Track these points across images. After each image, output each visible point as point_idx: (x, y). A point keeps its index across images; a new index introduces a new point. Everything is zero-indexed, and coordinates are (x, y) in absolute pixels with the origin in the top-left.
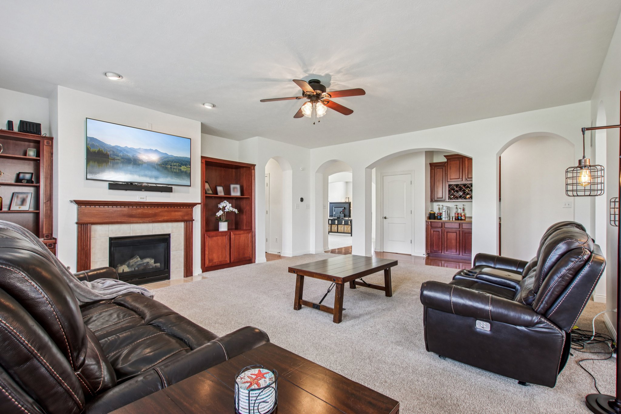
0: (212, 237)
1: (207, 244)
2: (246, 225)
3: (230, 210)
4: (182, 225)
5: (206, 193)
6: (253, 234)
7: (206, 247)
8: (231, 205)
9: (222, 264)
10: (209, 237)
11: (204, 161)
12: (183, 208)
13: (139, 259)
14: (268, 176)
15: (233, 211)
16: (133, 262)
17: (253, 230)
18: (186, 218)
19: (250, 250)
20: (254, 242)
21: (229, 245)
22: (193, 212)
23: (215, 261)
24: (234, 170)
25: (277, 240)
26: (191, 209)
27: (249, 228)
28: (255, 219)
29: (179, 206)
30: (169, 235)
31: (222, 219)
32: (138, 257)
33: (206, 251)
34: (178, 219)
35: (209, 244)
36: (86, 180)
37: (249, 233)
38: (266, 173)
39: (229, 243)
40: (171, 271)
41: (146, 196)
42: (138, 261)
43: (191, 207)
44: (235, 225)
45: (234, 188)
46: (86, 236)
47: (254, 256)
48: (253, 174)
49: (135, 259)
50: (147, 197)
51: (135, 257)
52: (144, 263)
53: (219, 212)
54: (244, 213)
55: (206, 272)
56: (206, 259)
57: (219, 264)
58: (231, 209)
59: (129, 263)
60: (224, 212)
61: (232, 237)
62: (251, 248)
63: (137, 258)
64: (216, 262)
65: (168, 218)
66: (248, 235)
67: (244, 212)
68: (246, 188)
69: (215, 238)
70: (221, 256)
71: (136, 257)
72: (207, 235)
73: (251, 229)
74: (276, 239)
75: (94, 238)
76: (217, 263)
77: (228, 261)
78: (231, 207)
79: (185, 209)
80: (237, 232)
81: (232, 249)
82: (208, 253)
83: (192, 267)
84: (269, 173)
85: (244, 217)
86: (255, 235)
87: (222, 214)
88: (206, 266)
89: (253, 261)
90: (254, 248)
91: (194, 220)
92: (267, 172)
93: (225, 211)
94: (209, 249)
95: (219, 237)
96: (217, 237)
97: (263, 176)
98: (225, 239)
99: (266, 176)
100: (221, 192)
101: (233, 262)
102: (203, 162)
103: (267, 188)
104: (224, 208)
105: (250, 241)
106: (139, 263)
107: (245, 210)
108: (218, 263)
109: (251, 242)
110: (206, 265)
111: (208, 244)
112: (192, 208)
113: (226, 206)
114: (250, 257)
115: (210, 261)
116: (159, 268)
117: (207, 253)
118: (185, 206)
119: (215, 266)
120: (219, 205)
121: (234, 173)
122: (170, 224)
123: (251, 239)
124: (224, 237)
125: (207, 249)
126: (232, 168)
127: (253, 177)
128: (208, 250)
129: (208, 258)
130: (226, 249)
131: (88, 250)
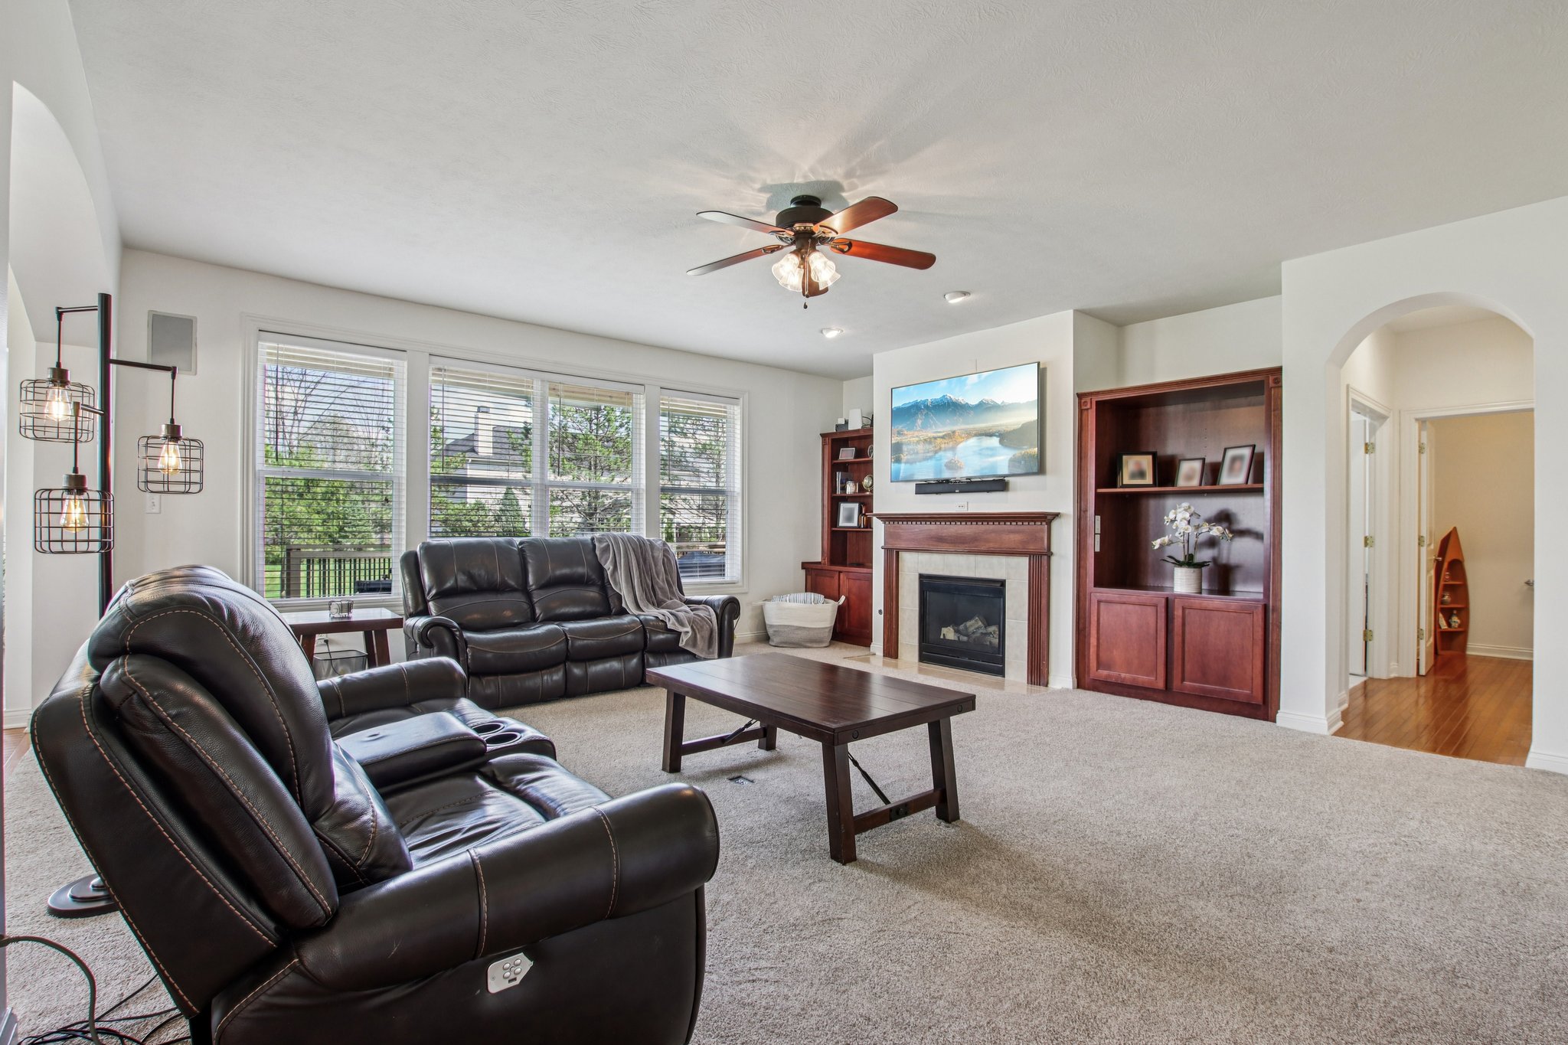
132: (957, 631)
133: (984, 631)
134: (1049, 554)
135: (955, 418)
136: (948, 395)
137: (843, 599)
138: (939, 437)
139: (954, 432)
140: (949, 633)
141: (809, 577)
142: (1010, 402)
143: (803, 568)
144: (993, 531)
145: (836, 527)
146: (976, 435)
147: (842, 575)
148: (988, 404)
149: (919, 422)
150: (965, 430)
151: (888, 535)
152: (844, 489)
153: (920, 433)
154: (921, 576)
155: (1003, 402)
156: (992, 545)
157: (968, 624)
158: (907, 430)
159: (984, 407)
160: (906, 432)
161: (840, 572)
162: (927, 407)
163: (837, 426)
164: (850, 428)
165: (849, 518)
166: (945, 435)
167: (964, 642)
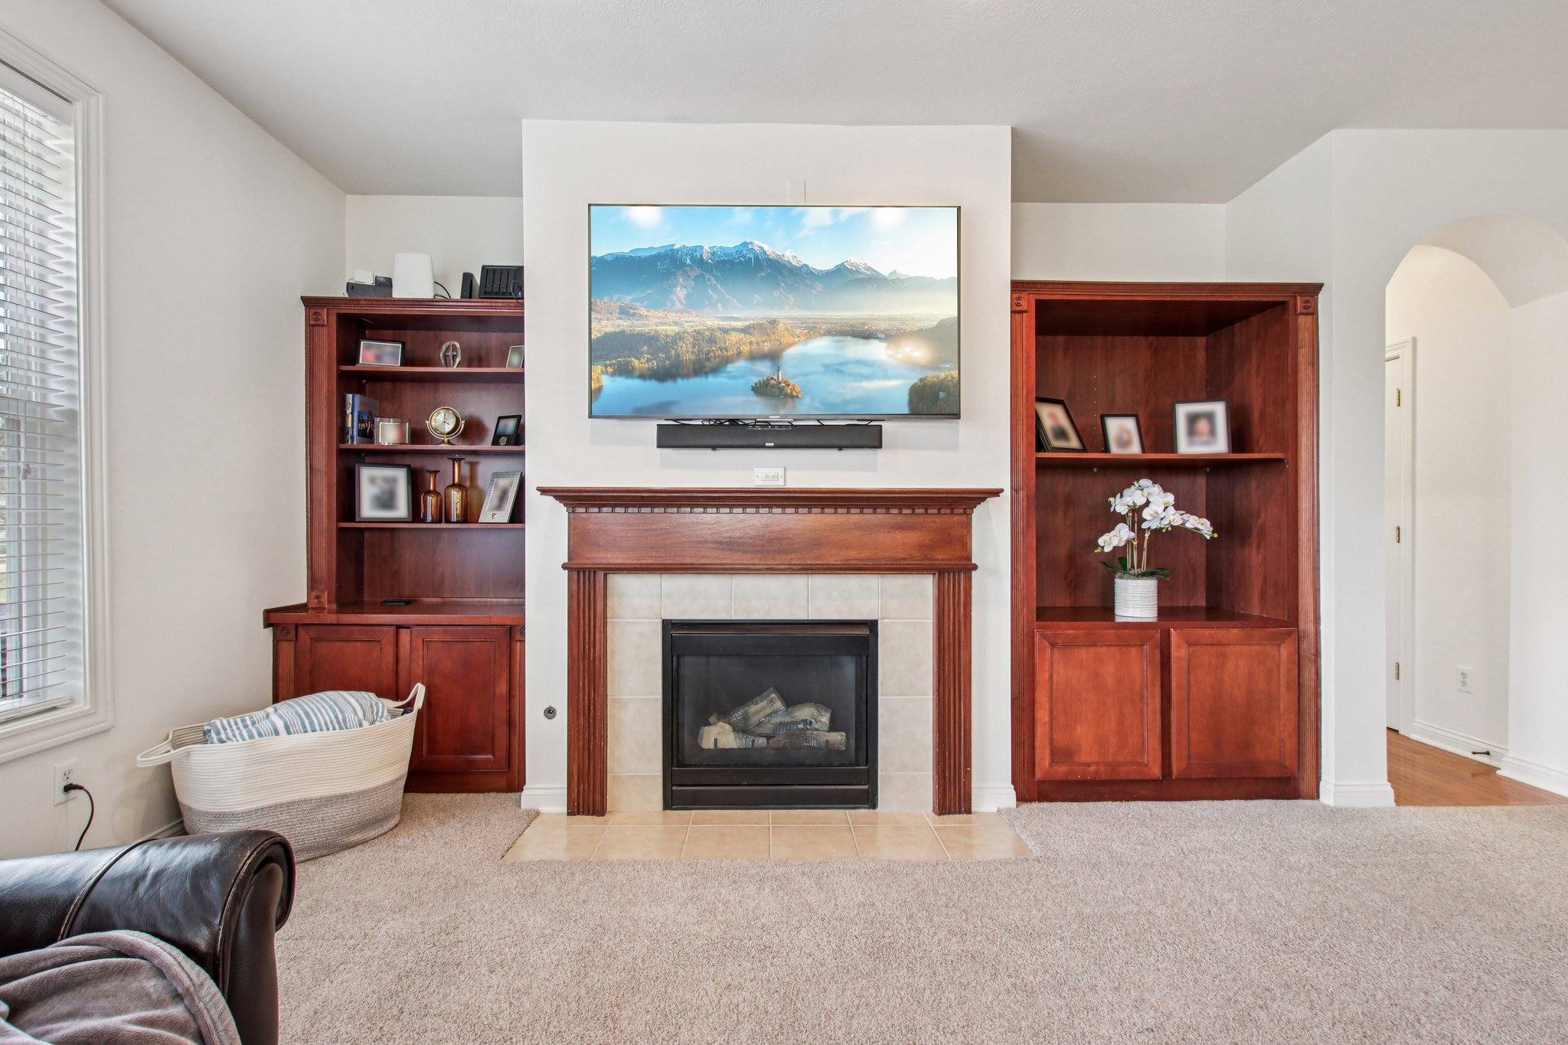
0: (1071, 644)
1: (1042, 677)
2: (1263, 595)
3: (1165, 522)
4: (925, 586)
5: (1040, 445)
6: (1307, 646)
7: (1038, 689)
8: (1170, 498)
9: (1123, 777)
10: (1053, 645)
11: (1028, 302)
12: (926, 513)
13: (779, 705)
14: (1406, 353)
15: (1188, 525)
16: (759, 712)
17: (1302, 626)
18: (940, 556)
19: (1284, 726)
20: (1308, 692)
21: (1158, 689)
22: (969, 532)
23: (1083, 758)
24: (1201, 341)
25: (1464, 684)
26: (964, 518)
27: (1282, 614)
28: (1316, 569)
29: (908, 507)
30: (872, 625)
31: (1129, 566)
32: (773, 695)
33: (1037, 706)
34: (904, 559)
35: (1051, 676)
36: (589, 417)
37: (1278, 640)
38: (1389, 340)
39: (1158, 684)
40: (879, 773)
41: (785, 468)
42: (775, 712)
43: (961, 511)
44: (1208, 590)
45: (1193, 419)
46: (592, 610)
47: (1309, 760)
48: (1304, 337)
49: (764, 703)
50: (788, 473)
51: (765, 694)
52: (796, 723)
53: (1113, 533)
54: (1254, 539)
55: (1040, 800)
56: (1037, 744)
57: (1104, 777)
58: (1175, 518)
59: (746, 717)
60: (1141, 532)
61: (1174, 653)
62: (1293, 717)
63: (771, 701)
64: (1088, 765)
65: (863, 555)
66: (1269, 648)
67: (1255, 531)
68: (1263, 413)
69: (1083, 653)
70: (1113, 740)
71: (769, 695)
72: (1043, 636)
73: (1293, 620)
74: (1464, 675)
75: (616, 620)
76: (1093, 768)
77: (1156, 771)
78: (1171, 510)
79: (938, 519)
80: (1207, 632)
81: (1174, 715)
82: (1047, 719)
83: (968, 774)
84: (1414, 340)
85: (1253, 558)
86: (1317, 654)
87: (1128, 542)
88: (1038, 775)
89: (1305, 785)
90: (1309, 721)
91: (975, 567)
92: (1394, 336)
93: (1144, 526)
94: (1051, 699)
95: (1104, 650)
96: (1092, 650)
97: (1375, 355)
98: (1140, 666)
99: (1388, 355)
100: (1124, 443)
101: (1185, 780)
102: (1024, 305)
103: (1395, 418)
104: (1137, 511)
105: (1288, 685)
106: (777, 719)
107: (1259, 522)
108: (1097, 772)
109: (1288, 688)
110: (1037, 769)
111: (1047, 676)
112: (968, 515)
113: (1148, 503)
114: (1287, 764)
115: (1058, 754)
116: (839, 752)
117: (1042, 715)
118: (933, 507)
119: (1084, 783)
120: (1112, 499)
121: (1201, 356)
122: (873, 582)
123: (1289, 670)
124: (1133, 651)
125: (1042, 698)
126: (1191, 331)
127: (1304, 353)
128: (1047, 706)
129: (1046, 741)
130: (1142, 713)
131: (597, 660)
132: (741, 729)
133: (787, 719)
134: (969, 568)
135: (776, 293)
136: (757, 242)
137: (420, 691)
138: (735, 330)
139: (774, 322)
140: (719, 736)
141: (287, 648)
142: (912, 275)
143: (267, 625)
144: (857, 527)
145: (353, 520)
146: (829, 333)
147: (405, 635)
148: (858, 272)
149: (681, 292)
150: (805, 321)
151: (577, 538)
152: (368, 435)
153: (685, 318)
154: (668, 626)
155: (894, 272)
156: (853, 554)
157: (753, 709)
158: (649, 307)
159: (844, 277)
160: (644, 312)
161: (399, 627)
162: (700, 262)
163: (351, 287)
164: (398, 293)
165: (386, 501)
166: (753, 326)
167: (760, 749)
